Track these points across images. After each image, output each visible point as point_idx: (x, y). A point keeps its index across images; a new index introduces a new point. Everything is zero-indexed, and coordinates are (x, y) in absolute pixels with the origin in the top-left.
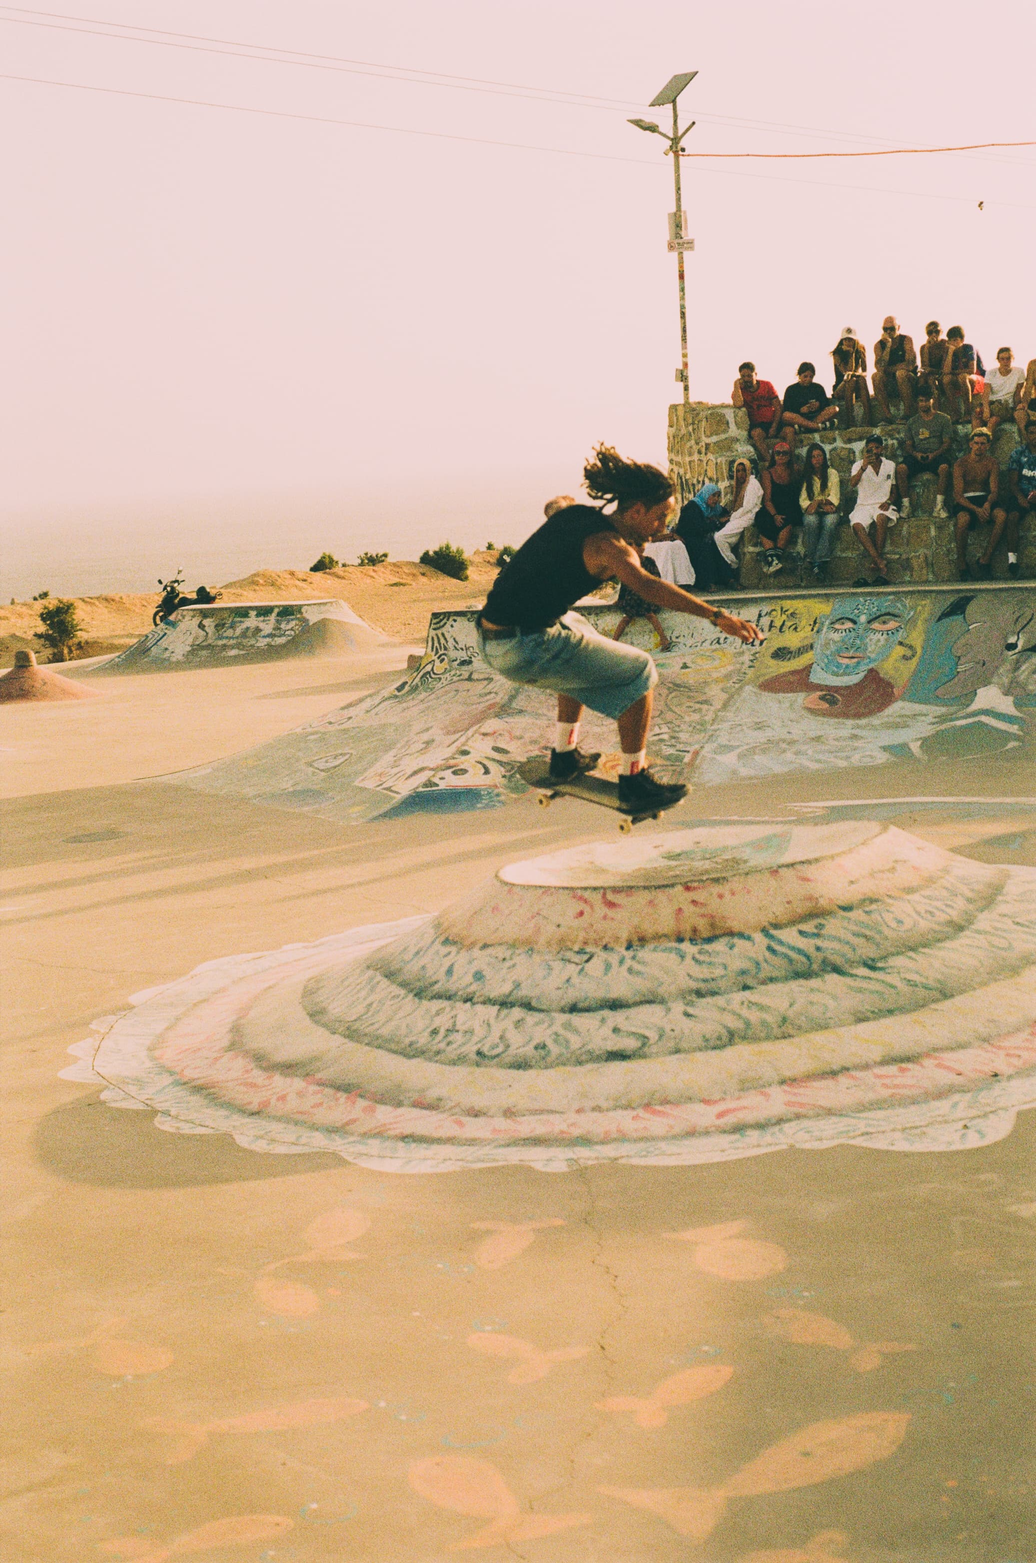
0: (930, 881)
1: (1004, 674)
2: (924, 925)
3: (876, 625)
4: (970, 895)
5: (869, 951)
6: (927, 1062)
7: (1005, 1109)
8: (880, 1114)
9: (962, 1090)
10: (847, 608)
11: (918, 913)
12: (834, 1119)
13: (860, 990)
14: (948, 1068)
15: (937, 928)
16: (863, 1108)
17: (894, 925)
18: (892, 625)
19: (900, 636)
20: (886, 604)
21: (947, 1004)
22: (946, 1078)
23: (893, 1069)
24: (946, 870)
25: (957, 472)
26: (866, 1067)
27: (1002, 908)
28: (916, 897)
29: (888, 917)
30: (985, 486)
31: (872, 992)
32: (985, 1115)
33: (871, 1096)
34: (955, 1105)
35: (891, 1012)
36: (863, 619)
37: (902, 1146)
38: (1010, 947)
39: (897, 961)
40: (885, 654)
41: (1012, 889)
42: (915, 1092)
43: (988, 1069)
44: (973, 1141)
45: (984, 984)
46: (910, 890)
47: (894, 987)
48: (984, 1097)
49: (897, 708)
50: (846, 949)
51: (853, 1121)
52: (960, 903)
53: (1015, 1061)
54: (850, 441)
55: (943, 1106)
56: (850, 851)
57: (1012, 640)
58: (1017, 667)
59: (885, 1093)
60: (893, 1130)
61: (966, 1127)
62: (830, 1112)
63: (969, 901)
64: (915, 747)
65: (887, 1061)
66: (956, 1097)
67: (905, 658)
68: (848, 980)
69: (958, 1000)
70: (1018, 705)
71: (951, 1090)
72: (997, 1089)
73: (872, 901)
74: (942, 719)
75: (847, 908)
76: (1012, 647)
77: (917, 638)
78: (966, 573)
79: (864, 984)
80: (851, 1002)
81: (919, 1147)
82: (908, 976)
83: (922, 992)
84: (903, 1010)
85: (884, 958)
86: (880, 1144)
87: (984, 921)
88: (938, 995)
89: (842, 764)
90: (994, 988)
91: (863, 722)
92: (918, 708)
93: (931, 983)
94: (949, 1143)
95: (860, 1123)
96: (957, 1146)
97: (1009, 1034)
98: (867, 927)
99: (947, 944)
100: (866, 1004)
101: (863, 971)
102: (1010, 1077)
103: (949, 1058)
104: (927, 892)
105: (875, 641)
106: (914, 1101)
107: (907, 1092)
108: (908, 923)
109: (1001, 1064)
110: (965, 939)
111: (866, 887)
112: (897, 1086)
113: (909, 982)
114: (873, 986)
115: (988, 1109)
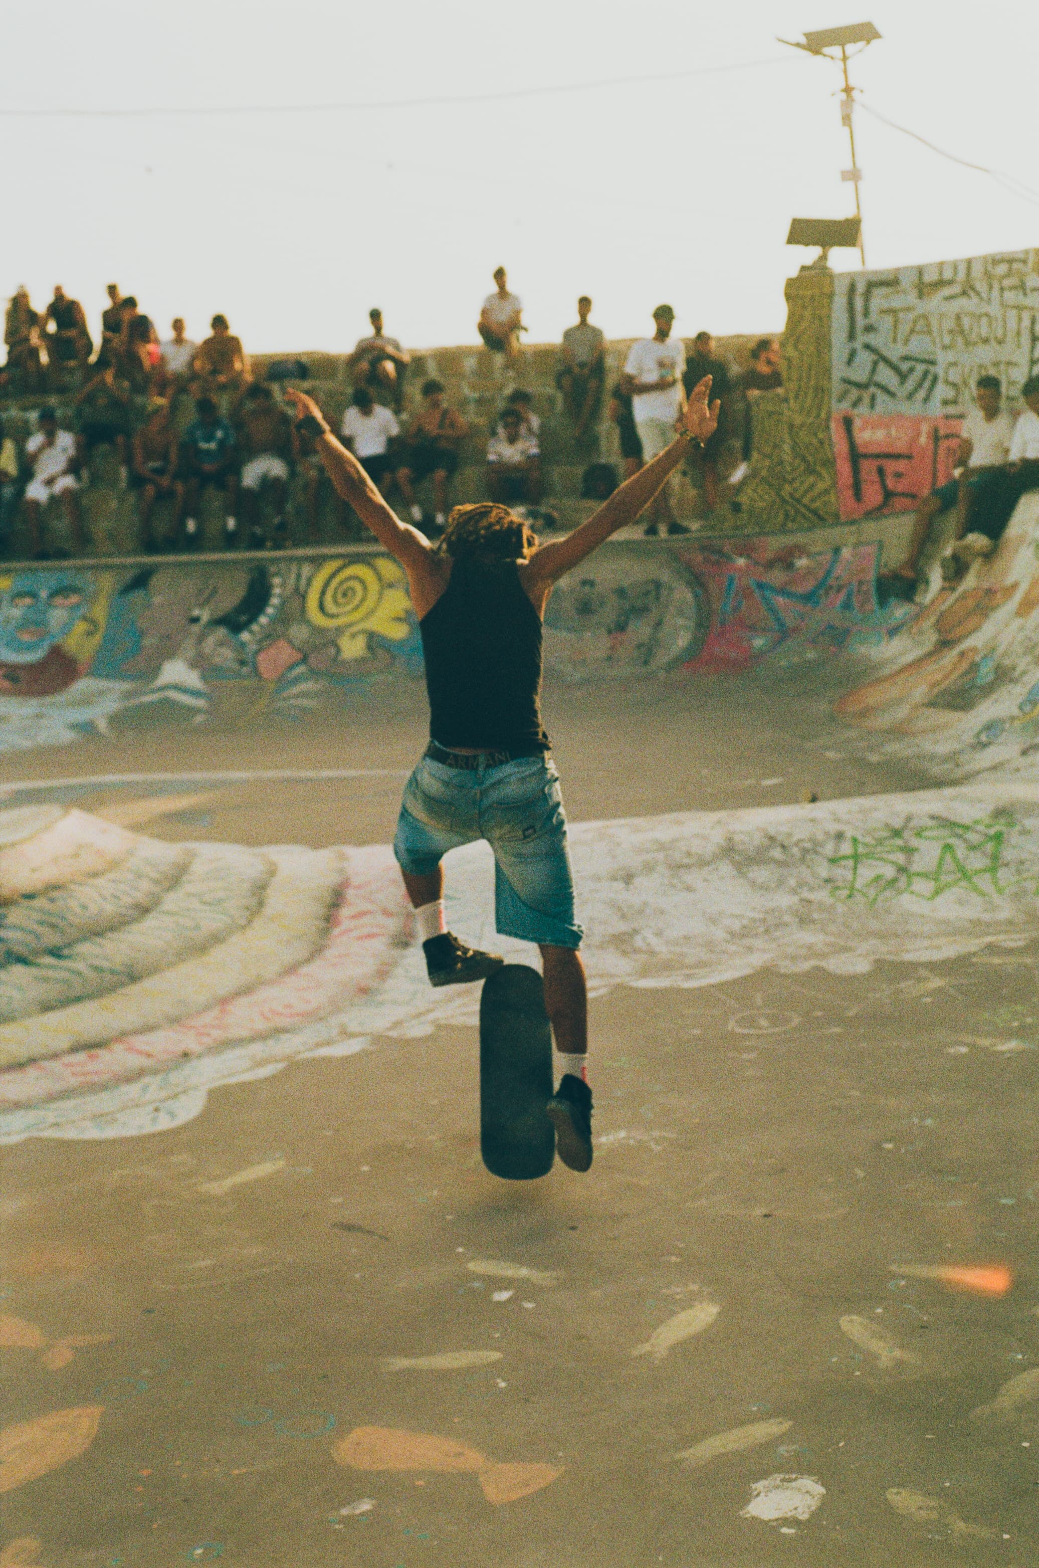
0: (114, 865)
1: (189, 648)
2: (110, 909)
3: (58, 600)
4: (157, 876)
5: (52, 939)
6: (118, 1048)
7: (196, 1088)
8: (69, 1104)
9: (155, 1072)
10: (25, 583)
11: (105, 899)
12: (22, 1112)
13: (46, 980)
14: (140, 1052)
15: (124, 911)
16: (52, 1098)
17: (78, 910)
18: (74, 599)
19: (83, 610)
20: (68, 579)
21: (134, 989)
22: (135, 1061)
23: (81, 1057)
24: (131, 853)
25: (137, 441)
26: (55, 1056)
27: (189, 888)
28: (100, 881)
29: (73, 904)
30: (165, 457)
31: (57, 981)
32: (175, 1096)
33: (59, 1087)
34: (145, 1089)
35: (78, 999)
36: (44, 594)
37: (92, 1133)
38: (197, 927)
39: (84, 948)
40: (67, 629)
41: (198, 868)
42: (105, 1077)
43: (180, 1049)
44: (164, 1123)
45: (171, 965)
46: (95, 875)
47: (79, 974)
48: (175, 1077)
49: (82, 685)
50: (29, 938)
51: (42, 1113)
52: (146, 886)
53: (205, 1039)
54: (25, 409)
55: (132, 1090)
56: (31, 838)
57: (196, 612)
58: (201, 639)
59: (73, 1082)
60: (84, 1119)
61: (157, 1110)
62: (18, 1105)
63: (156, 882)
64: (102, 725)
65: (75, 1049)
66: (146, 1080)
67: (90, 634)
68: (34, 971)
69: (147, 984)
70: (204, 678)
71: (141, 1073)
72: (187, 1070)
73: (56, 887)
74: (128, 695)
75: (30, 896)
76: (195, 620)
77: (100, 612)
78: (150, 546)
79: (50, 973)
80: (37, 992)
81: (110, 1133)
82: (97, 962)
83: (108, 977)
84: (91, 997)
85: (69, 945)
86: (70, 1134)
87: (171, 901)
88: (124, 979)
89: (27, 744)
90: (184, 969)
91: (49, 699)
92: (102, 684)
93: (118, 968)
94: (141, 1127)
95: (50, 1114)
96: (149, 1129)
97: (199, 1013)
98: (51, 914)
99: (135, 927)
100: (51, 992)
101: (48, 960)
102: (199, 1056)
103: (139, 1042)
104: (111, 876)
105: (57, 616)
106: (104, 1087)
107: (95, 1078)
108: (93, 909)
109: (191, 1043)
110: (150, 922)
111: (50, 874)
112: (85, 1074)
113: (97, 969)
114: (62, 974)
115: (180, 1089)
